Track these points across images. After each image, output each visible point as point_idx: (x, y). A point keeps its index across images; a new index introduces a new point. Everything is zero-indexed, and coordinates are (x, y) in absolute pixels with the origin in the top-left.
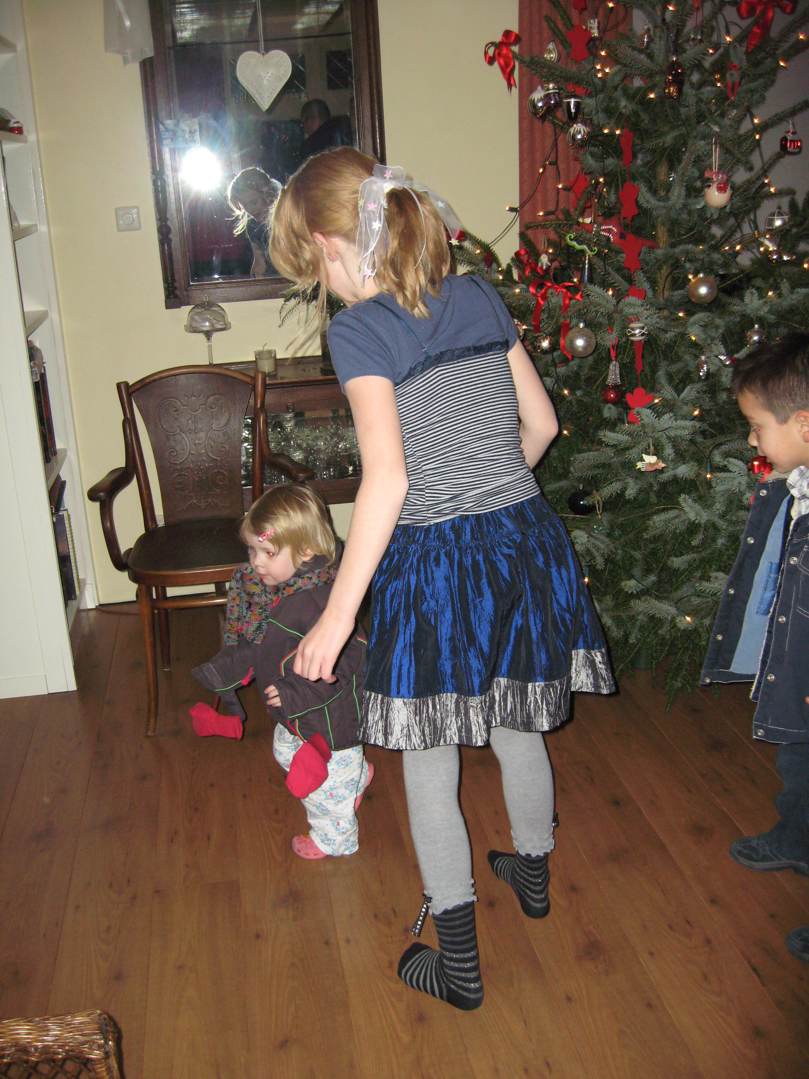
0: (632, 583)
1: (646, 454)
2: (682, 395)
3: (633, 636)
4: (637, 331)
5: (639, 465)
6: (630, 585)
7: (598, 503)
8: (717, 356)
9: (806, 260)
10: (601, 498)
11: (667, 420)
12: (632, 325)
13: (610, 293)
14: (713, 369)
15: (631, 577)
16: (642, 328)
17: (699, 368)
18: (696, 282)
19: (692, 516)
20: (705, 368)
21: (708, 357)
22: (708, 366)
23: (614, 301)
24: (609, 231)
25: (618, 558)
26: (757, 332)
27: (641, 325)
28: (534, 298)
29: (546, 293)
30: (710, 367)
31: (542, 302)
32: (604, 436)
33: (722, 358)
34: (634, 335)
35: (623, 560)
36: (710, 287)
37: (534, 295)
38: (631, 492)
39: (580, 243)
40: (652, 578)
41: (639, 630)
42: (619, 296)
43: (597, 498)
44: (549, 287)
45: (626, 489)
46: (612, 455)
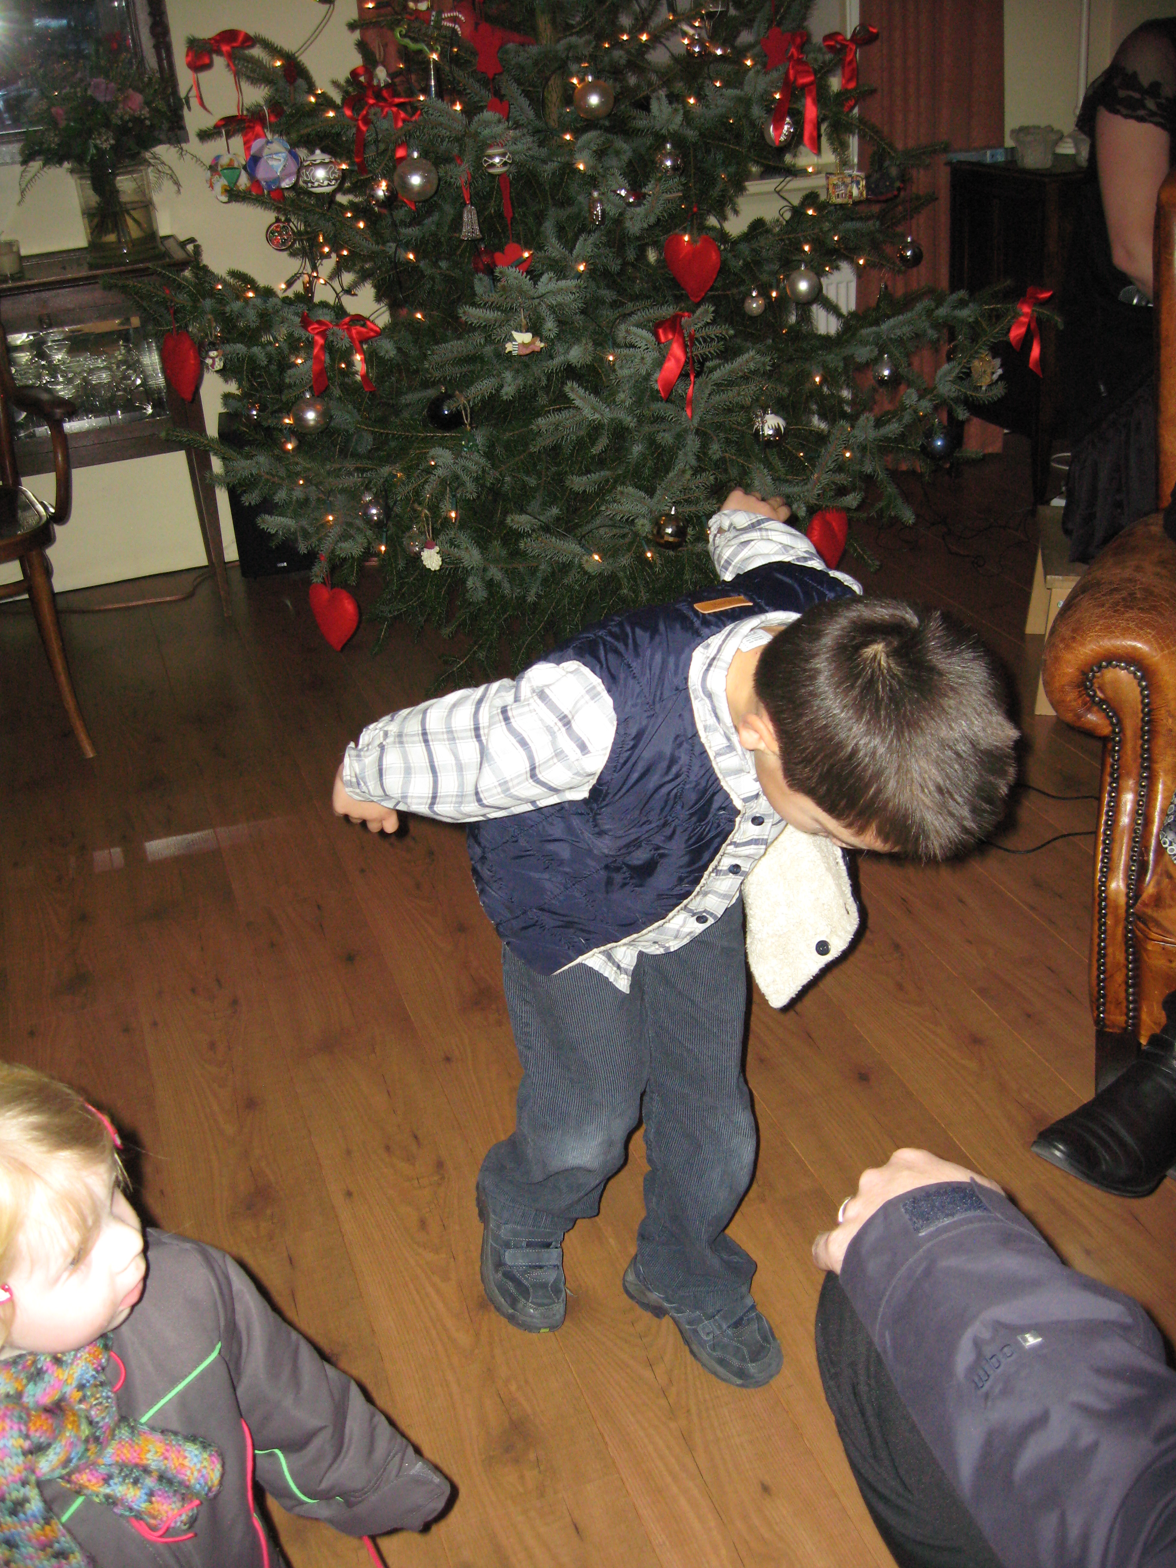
0: (524, 518)
1: (516, 331)
2: (575, 252)
3: (533, 591)
4: (497, 160)
5: (509, 347)
6: (520, 521)
7: (465, 409)
8: (615, 192)
9: (749, 55)
10: (469, 402)
11: (547, 283)
12: (490, 152)
13: (458, 107)
14: (613, 212)
15: (522, 511)
16: (503, 155)
17: (592, 207)
18: (583, 88)
19: (588, 413)
20: (598, 209)
21: (603, 194)
22: (602, 205)
23: (465, 121)
24: (454, 20)
25: (506, 487)
26: (670, 154)
27: (501, 150)
28: (354, 123)
29: (367, 114)
30: (608, 209)
31: (364, 128)
32: (464, 312)
33: (623, 193)
34: (493, 165)
35: (513, 488)
36: (603, 94)
37: (352, 118)
38: (508, 391)
39: (415, 40)
40: (555, 511)
41: (542, 585)
42: (470, 112)
43: (462, 401)
44: (372, 105)
45: (502, 386)
46: (482, 342)
